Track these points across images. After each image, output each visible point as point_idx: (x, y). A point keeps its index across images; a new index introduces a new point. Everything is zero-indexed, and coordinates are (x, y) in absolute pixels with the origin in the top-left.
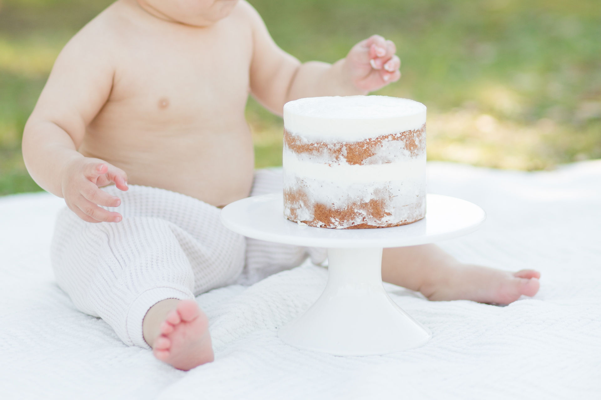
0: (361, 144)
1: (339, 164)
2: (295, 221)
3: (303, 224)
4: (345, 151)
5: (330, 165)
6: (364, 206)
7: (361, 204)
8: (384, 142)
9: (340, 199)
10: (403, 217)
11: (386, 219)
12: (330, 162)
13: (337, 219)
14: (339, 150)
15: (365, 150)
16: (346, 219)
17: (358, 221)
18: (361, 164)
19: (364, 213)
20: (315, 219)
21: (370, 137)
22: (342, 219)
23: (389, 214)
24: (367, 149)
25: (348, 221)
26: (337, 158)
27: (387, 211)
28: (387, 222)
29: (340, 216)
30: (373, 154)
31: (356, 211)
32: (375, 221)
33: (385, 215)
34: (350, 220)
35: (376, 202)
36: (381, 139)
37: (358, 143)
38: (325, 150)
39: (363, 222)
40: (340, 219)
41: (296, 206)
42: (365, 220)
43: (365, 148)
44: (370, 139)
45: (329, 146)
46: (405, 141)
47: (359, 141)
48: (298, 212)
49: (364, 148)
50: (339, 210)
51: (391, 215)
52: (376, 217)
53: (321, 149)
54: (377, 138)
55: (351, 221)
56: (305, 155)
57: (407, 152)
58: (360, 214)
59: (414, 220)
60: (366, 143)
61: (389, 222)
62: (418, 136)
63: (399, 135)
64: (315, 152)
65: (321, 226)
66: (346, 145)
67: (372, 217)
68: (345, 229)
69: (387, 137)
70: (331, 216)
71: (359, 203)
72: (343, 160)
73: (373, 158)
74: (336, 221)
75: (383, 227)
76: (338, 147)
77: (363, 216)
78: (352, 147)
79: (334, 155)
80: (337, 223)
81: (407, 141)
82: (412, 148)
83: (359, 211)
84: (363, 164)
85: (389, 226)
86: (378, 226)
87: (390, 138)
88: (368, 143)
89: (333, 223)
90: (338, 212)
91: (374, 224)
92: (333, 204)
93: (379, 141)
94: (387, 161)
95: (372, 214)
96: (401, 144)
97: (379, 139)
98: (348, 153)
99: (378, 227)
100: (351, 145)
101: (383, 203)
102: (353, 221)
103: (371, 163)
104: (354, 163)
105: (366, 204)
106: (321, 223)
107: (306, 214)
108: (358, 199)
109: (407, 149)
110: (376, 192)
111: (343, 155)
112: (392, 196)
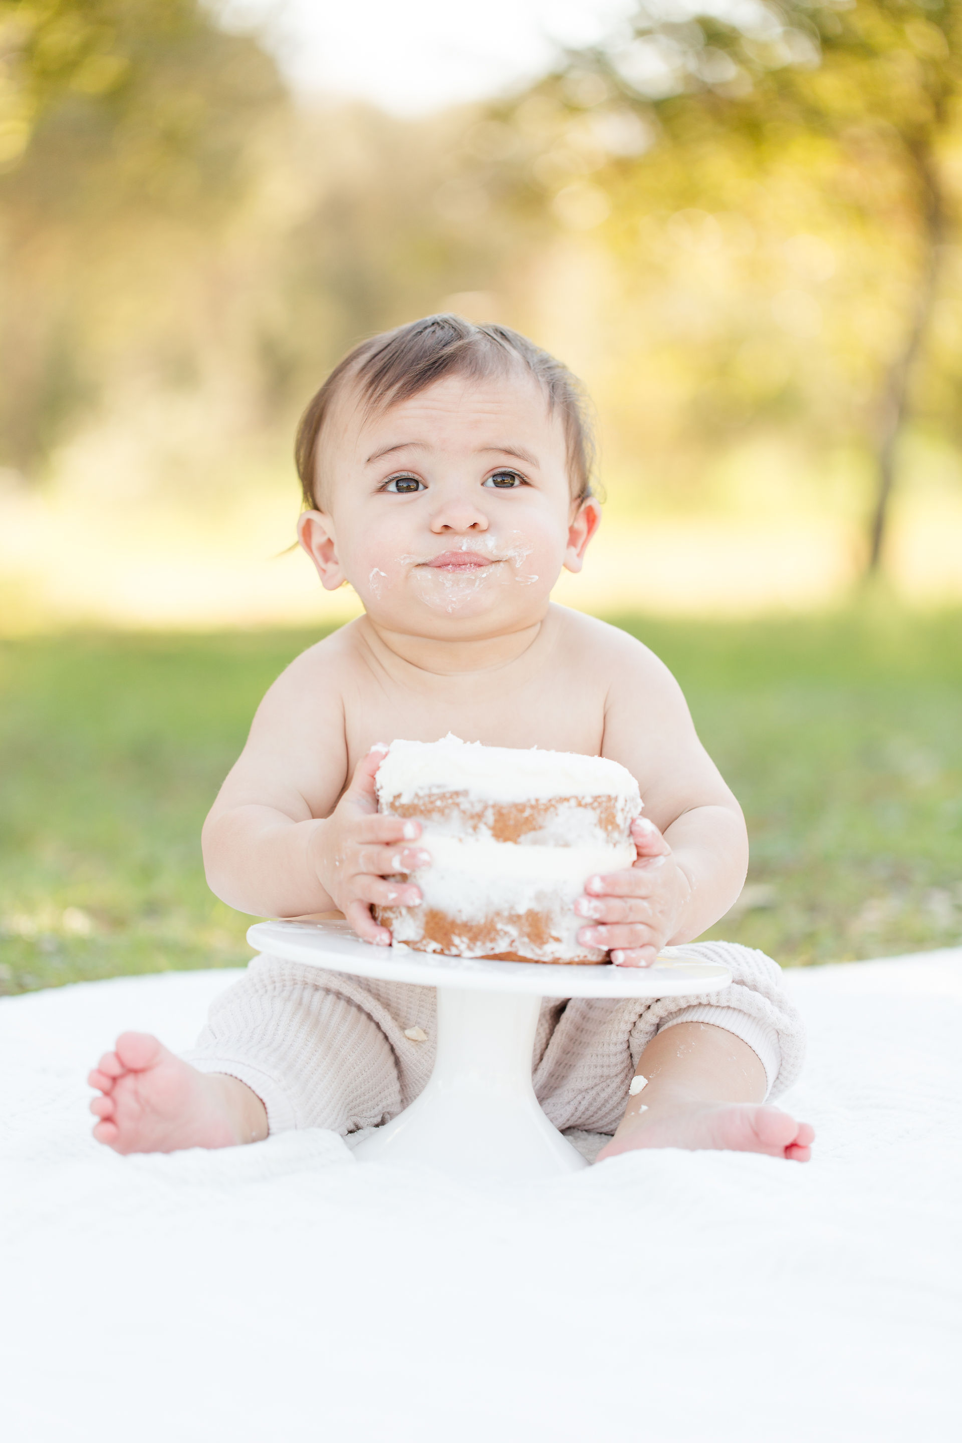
0: (520, 808)
1: (478, 840)
3: (403, 945)
4: (490, 817)
5: (460, 840)
6: (514, 919)
7: (509, 915)
8: (563, 808)
9: (472, 904)
11: (550, 949)
12: (463, 835)
13: (464, 939)
14: (479, 816)
15: (527, 819)
16: (481, 940)
17: (502, 946)
18: (516, 842)
19: (513, 931)
20: (424, 938)
21: (538, 797)
22: (474, 939)
23: (557, 940)
24: (531, 818)
25: (484, 943)
26: (475, 828)
27: (554, 933)
28: (552, 953)
29: (471, 934)
30: (540, 828)
31: (499, 926)
32: (532, 949)
33: (551, 940)
34: (488, 942)
35: (537, 914)
36: (557, 802)
37: (516, 806)
38: (455, 813)
39: (510, 949)
40: (470, 939)
42: (514, 944)
43: (527, 814)
44: (537, 800)
45: (462, 806)
46: (598, 811)
47: (518, 801)
49: (524, 815)
50: (469, 923)
51: (561, 941)
52: (534, 941)
53: (447, 811)
54: (551, 801)
55: (489, 945)
57: (600, 833)
58: (506, 933)
60: (530, 807)
61: (557, 955)
63: (588, 800)
64: (436, 816)
65: (434, 951)
66: (494, 806)
67: (528, 941)
68: (477, 958)
69: (567, 800)
70: (454, 933)
71: (506, 914)
72: (485, 833)
73: (539, 835)
74: (463, 942)
75: (544, 963)
76: (478, 808)
77: (512, 938)
78: (504, 811)
79: (471, 822)
80: (463, 947)
81: (601, 812)
82: (611, 828)
83: (504, 928)
84: (520, 844)
85: (556, 962)
86: (536, 958)
87: (573, 802)
88: (532, 807)
89: (456, 946)
90: (467, 926)
91: (529, 955)
92: (460, 911)
93: (551, 806)
94: (563, 843)
95: (529, 936)
96: (591, 816)
98: (495, 822)
99: (537, 962)
100: (502, 808)
101: (548, 918)
102: (492, 946)
103: (535, 842)
104: (506, 840)
105: (519, 917)
106: (434, 945)
107: (411, 929)
108: (506, 905)
109: (601, 827)
110: (539, 896)
111: (486, 824)
112: (565, 909)
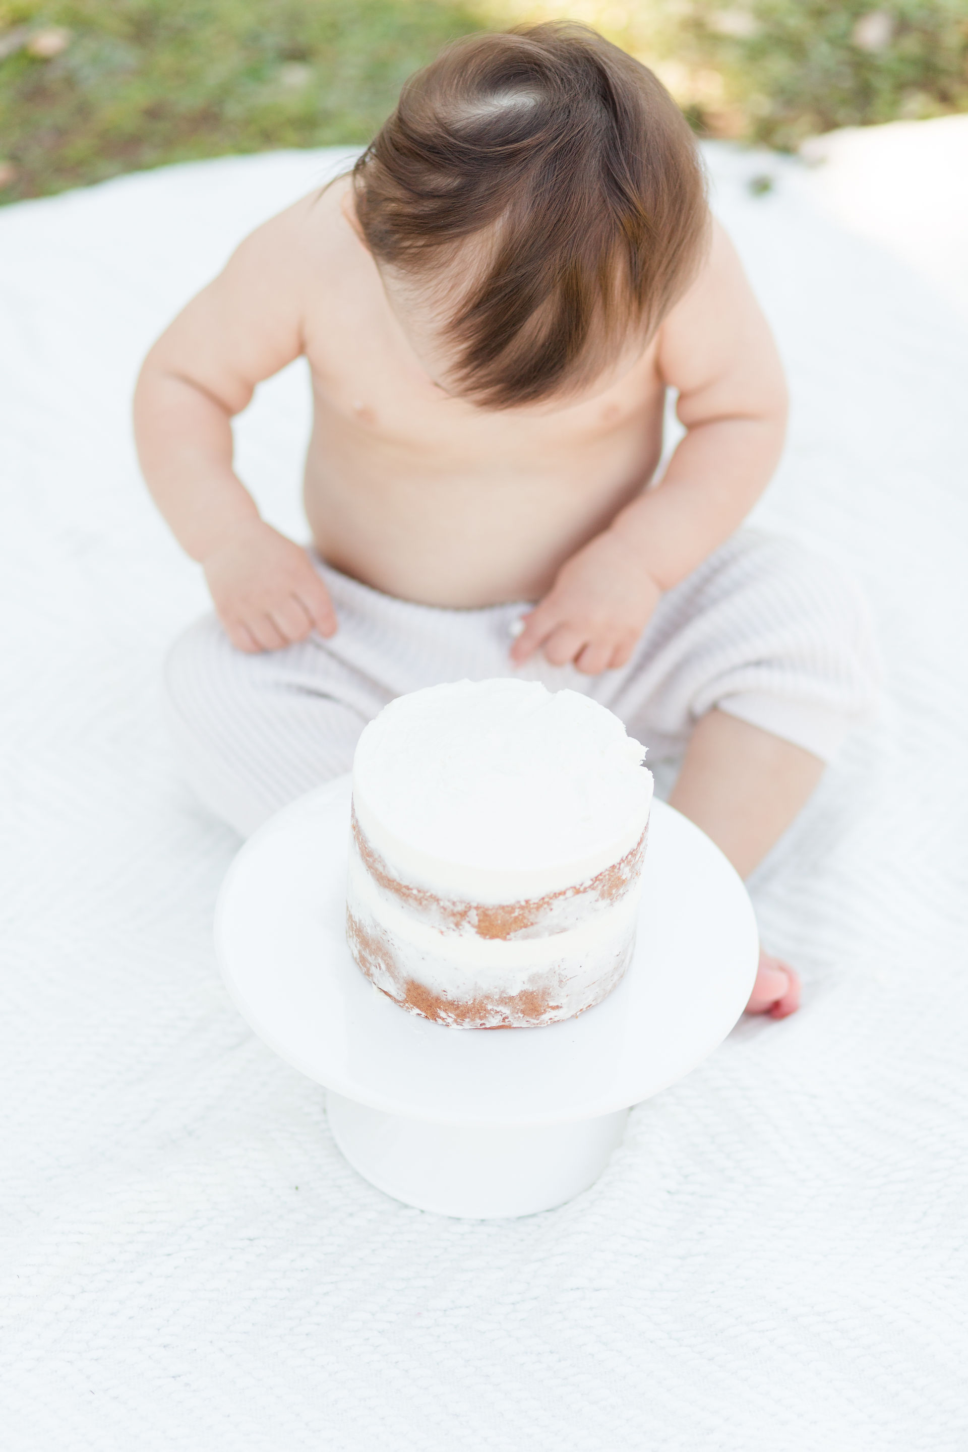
0: (508, 909)
1: (461, 935)
2: (369, 978)
3: (384, 995)
4: (473, 916)
5: (442, 932)
6: (506, 1000)
7: (500, 997)
8: (557, 904)
9: (458, 987)
10: (586, 1004)
11: (550, 1015)
12: (444, 929)
13: (451, 1014)
14: (464, 914)
15: (516, 918)
16: (469, 1017)
17: (494, 1021)
18: (505, 939)
19: (506, 1010)
20: (406, 999)
21: (527, 898)
22: (462, 1015)
23: (556, 1008)
24: (521, 917)
25: (473, 1020)
26: (457, 925)
27: (552, 1004)
28: (551, 1019)
29: (458, 1012)
30: (532, 924)
31: (489, 1007)
32: (527, 1021)
33: (549, 1009)
34: (477, 1019)
35: (532, 993)
36: (552, 898)
37: (503, 908)
38: (435, 906)
39: (503, 1023)
40: (458, 1016)
41: (370, 958)
42: (507, 1019)
43: (516, 914)
44: (527, 902)
45: (442, 904)
46: (600, 887)
47: (505, 903)
48: (375, 970)
49: (513, 915)
50: (456, 1003)
51: (561, 1007)
52: (529, 1015)
53: (424, 902)
54: (543, 899)
55: (480, 1021)
56: (392, 896)
57: (603, 904)
58: (498, 1012)
60: (519, 907)
61: (557, 1018)
62: (628, 864)
63: (588, 883)
64: (413, 901)
65: (418, 1015)
66: (477, 907)
67: (522, 1016)
68: (466, 1029)
69: (562, 893)
70: (440, 1008)
71: (497, 997)
72: (469, 930)
73: (531, 930)
74: (449, 1016)
75: (542, 1027)
76: (460, 908)
77: (504, 1016)
78: (490, 913)
79: (452, 918)
80: (450, 1020)
81: (604, 886)
82: (614, 890)
83: (495, 1008)
84: (510, 940)
85: (554, 1023)
86: (533, 1026)
87: (569, 893)
88: (522, 908)
89: (443, 1018)
90: (453, 1004)
91: (525, 1024)
92: (444, 991)
93: (543, 903)
94: (558, 931)
95: (523, 1012)
96: (592, 895)
97: (546, 900)
98: (479, 921)
99: (534, 1028)
100: (487, 909)
101: (545, 993)
102: (482, 1022)
103: (526, 937)
104: (493, 937)
105: (511, 998)
106: (418, 1010)
107: (391, 985)
108: (497, 990)
109: (603, 899)
110: (532, 979)
111: (469, 922)
112: (564, 981)
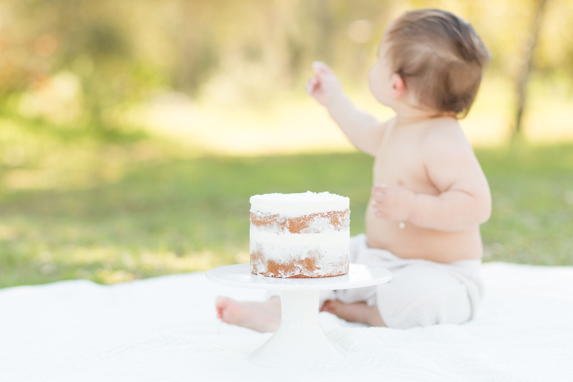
0: (299, 219)
1: (284, 233)
2: (256, 273)
3: (261, 275)
4: (288, 224)
5: (278, 234)
6: (301, 262)
7: (299, 260)
8: (315, 218)
9: (284, 257)
10: (329, 271)
11: (316, 272)
12: (278, 232)
13: (282, 271)
14: (284, 223)
15: (302, 223)
16: (289, 271)
17: (297, 273)
18: (299, 233)
19: (301, 267)
20: (268, 271)
21: (305, 215)
22: (286, 271)
23: (319, 268)
24: (303, 223)
25: (290, 272)
26: (283, 229)
27: (317, 266)
28: (317, 273)
29: (285, 269)
30: (307, 226)
31: (295, 265)
32: (309, 273)
33: (316, 269)
34: (291, 271)
35: (309, 259)
36: (313, 216)
37: (297, 219)
38: (275, 223)
39: (300, 273)
40: (285, 271)
41: (256, 263)
42: (301, 272)
43: (302, 222)
44: (305, 216)
45: (277, 221)
46: (330, 218)
47: (298, 217)
48: (258, 267)
49: (301, 222)
50: (284, 265)
51: (320, 269)
52: (309, 270)
53: (272, 223)
54: (310, 216)
55: (292, 273)
56: (262, 227)
57: (332, 226)
58: (298, 268)
59: (337, 274)
60: (302, 219)
61: (319, 274)
62: (341, 216)
63: (326, 214)
64: (268, 225)
65: (272, 276)
66: (289, 220)
67: (307, 270)
68: (288, 278)
69: (317, 215)
70: (279, 269)
71: (297, 260)
72: (287, 230)
73: (307, 229)
74: (282, 272)
75: (314, 278)
76: (283, 221)
77: (300, 269)
78: (293, 221)
79: (281, 226)
80: (282, 274)
81: (332, 218)
82: (336, 224)
83: (297, 266)
84: (300, 233)
85: (319, 277)
86: (311, 276)
87: (319, 215)
88: (304, 219)
89: (280, 274)
90: (283, 266)
91: (308, 275)
92: (280, 261)
93: (311, 217)
94: (317, 232)
95: (307, 268)
96: (327, 220)
97: (312, 216)
98: (290, 225)
99: (311, 278)
100: (292, 220)
101: (314, 260)
102: (293, 273)
103: (306, 232)
104: (295, 232)
105: (302, 261)
106: (272, 274)
107: (263, 268)
108: (297, 257)
109: (332, 224)
110: (310, 252)
111: (286, 226)
112: (321, 256)
